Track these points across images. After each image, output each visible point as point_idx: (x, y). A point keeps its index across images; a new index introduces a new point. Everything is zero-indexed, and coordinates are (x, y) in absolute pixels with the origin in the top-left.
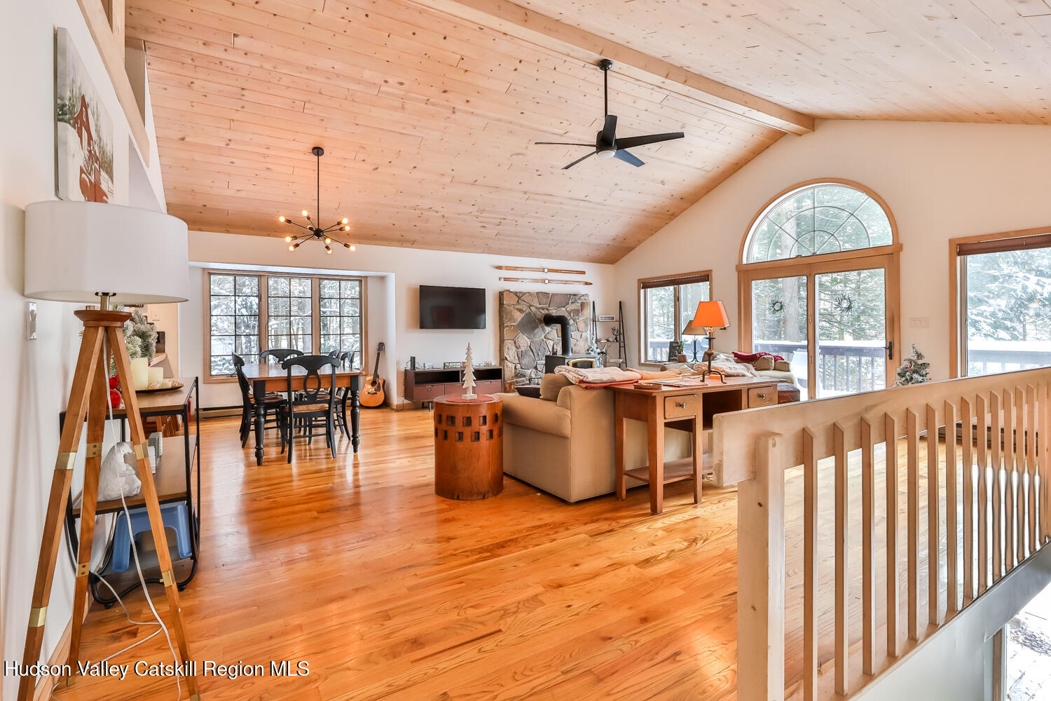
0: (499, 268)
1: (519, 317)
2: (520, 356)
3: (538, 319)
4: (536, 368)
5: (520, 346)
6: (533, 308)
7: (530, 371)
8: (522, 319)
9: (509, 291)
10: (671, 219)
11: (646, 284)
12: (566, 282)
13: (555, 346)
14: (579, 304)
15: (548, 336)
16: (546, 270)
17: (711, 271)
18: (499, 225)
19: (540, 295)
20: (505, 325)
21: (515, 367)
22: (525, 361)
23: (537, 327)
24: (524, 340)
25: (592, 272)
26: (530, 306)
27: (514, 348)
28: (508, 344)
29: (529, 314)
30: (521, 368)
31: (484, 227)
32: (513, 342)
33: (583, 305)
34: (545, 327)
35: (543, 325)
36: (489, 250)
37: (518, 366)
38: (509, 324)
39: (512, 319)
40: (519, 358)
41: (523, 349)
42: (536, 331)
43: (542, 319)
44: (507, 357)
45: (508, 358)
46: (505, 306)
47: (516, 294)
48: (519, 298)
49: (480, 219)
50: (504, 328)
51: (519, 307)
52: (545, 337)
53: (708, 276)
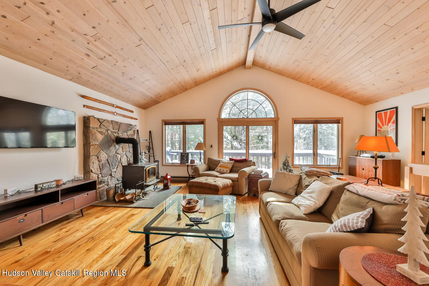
0: (83, 97)
1: (100, 137)
2: (101, 167)
3: (113, 140)
4: (111, 175)
5: (101, 160)
6: (109, 132)
7: (107, 178)
8: (103, 139)
9: (93, 116)
10: (184, 91)
11: (167, 123)
12: (124, 116)
13: (121, 158)
14: (133, 131)
15: (118, 152)
16: (115, 106)
17: (205, 119)
18: (102, 59)
19: (113, 123)
20: (91, 144)
21: (98, 176)
22: (105, 171)
23: (111, 146)
24: (104, 156)
25: (137, 113)
26: (107, 130)
27: (97, 162)
28: (93, 159)
29: (107, 136)
30: (102, 177)
31: (88, 55)
32: (96, 157)
33: (134, 131)
34: (117, 146)
35: (115, 144)
36: (77, 79)
37: (100, 176)
38: (94, 143)
39: (96, 139)
40: (100, 169)
41: (103, 162)
42: (111, 148)
43: (115, 140)
44: (92, 169)
45: (93, 171)
46: (91, 129)
47: (98, 119)
48: (101, 123)
49: (90, 46)
50: (90, 147)
51: (99, 130)
52: (116, 152)
53: (203, 122)
